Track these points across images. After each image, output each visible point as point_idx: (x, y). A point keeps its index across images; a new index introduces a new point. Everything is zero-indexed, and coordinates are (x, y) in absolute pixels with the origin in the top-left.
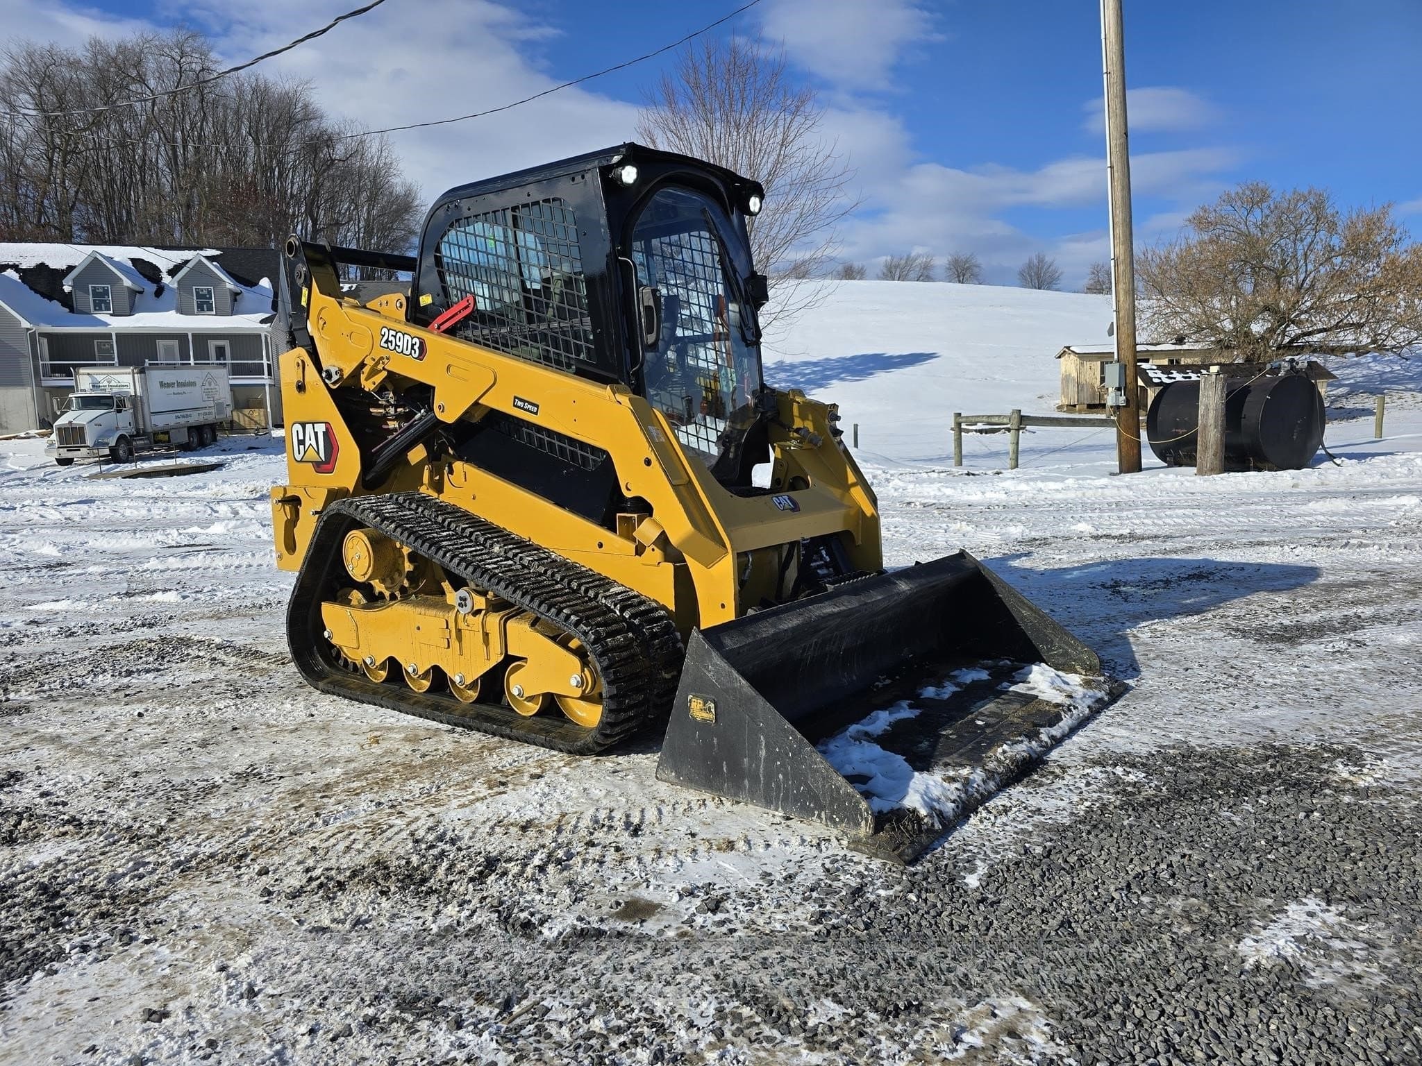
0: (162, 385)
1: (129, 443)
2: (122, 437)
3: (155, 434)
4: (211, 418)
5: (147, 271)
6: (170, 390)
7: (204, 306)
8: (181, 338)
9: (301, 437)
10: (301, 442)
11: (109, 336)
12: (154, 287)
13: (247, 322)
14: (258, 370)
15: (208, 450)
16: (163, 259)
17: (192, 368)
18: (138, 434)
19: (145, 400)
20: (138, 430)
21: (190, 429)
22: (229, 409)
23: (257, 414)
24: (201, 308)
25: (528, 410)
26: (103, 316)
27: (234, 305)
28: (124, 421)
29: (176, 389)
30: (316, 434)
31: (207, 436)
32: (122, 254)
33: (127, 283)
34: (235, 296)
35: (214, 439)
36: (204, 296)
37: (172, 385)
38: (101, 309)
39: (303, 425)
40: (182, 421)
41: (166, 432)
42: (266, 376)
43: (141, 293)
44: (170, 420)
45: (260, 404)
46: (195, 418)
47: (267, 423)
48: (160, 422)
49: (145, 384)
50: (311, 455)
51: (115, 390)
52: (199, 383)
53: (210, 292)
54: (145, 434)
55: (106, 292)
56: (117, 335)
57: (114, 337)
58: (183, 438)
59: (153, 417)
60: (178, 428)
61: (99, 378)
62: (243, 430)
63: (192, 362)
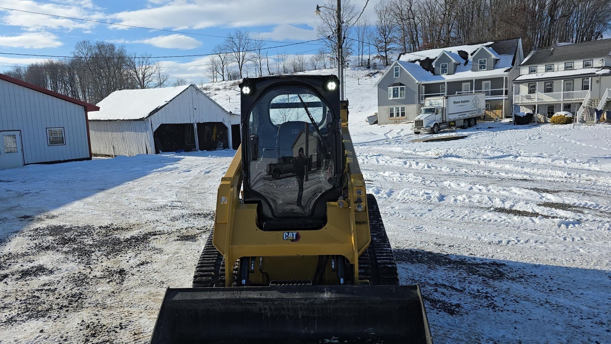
0: (454, 102)
1: (438, 126)
2: (436, 124)
3: (449, 122)
4: (475, 115)
5: (463, 55)
6: (458, 104)
7: (482, 67)
8: (471, 81)
11: (444, 83)
12: (464, 61)
13: (499, 72)
14: (500, 93)
15: (471, 128)
16: (469, 49)
17: (474, 94)
18: (443, 123)
19: (447, 109)
20: (443, 121)
21: (465, 120)
22: (484, 110)
23: (498, 112)
24: (481, 68)
26: (444, 76)
27: (496, 64)
28: (438, 118)
29: (460, 104)
31: (472, 122)
32: (454, 50)
33: (454, 61)
34: (496, 61)
35: (475, 124)
36: (483, 63)
37: (459, 102)
38: (444, 73)
40: (461, 117)
41: (454, 122)
42: (504, 95)
43: (459, 64)
44: (456, 117)
45: (501, 108)
46: (468, 115)
47: (502, 116)
48: (452, 117)
49: (447, 103)
51: (437, 106)
52: (471, 101)
53: (485, 61)
54: (445, 122)
55: (446, 66)
56: (447, 82)
58: (461, 123)
59: (449, 116)
60: (459, 120)
61: (432, 101)
62: (491, 119)
63: (474, 91)
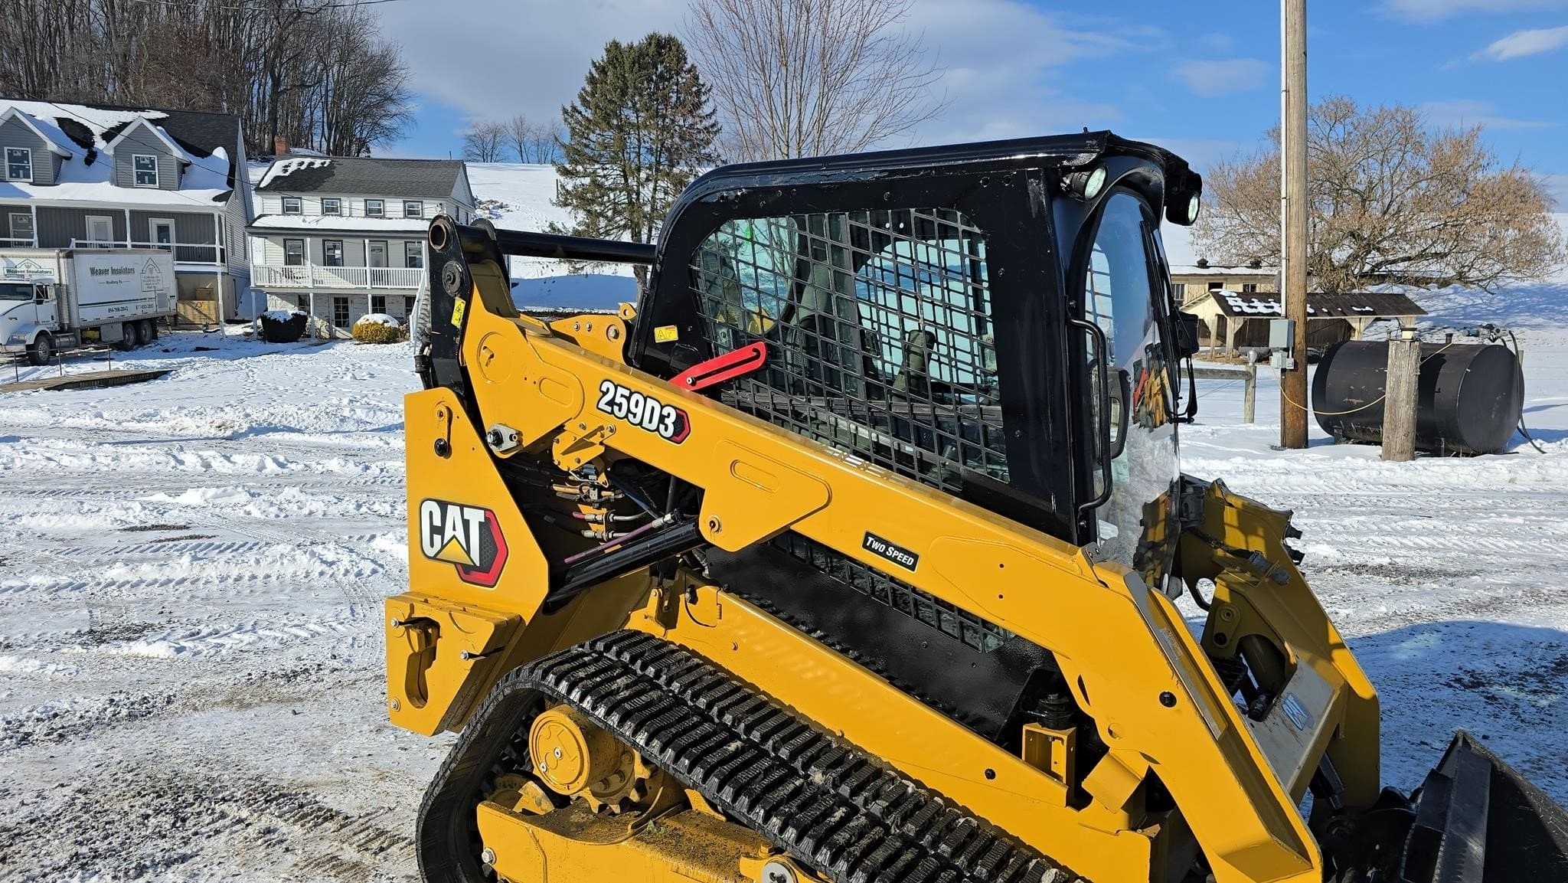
0: (93, 271)
1: (51, 344)
2: (42, 333)
3: (83, 330)
4: (151, 312)
5: (79, 134)
6: (103, 278)
7: (145, 177)
8: (117, 214)
9: (437, 522)
10: (437, 530)
11: (28, 209)
12: (85, 152)
13: (198, 199)
14: (209, 256)
15: (147, 350)
16: (97, 120)
17: (129, 252)
18: (62, 330)
19: (72, 290)
20: (62, 325)
21: (125, 324)
22: (174, 301)
23: (206, 306)
24: (141, 179)
25: (894, 560)
26: (22, 185)
27: (182, 177)
28: (45, 314)
29: (110, 277)
30: (466, 524)
31: (146, 332)
32: (45, 112)
33: (52, 147)
34: (184, 166)
35: (155, 337)
36: (145, 166)
37: (106, 272)
38: (18, 176)
39: (443, 506)
40: (117, 315)
41: (97, 329)
42: (218, 262)
43: (68, 159)
44: (101, 314)
45: (210, 295)
46: (132, 312)
47: (218, 317)
48: (90, 316)
49: (72, 271)
50: (454, 551)
51: (35, 277)
52: (138, 269)
53: (152, 162)
54: (70, 329)
55: (25, 157)
56: (37, 208)
57: (34, 210)
58: (117, 334)
59: (82, 310)
60: (111, 323)
61: (16, 261)
62: (190, 325)
63: (129, 243)
